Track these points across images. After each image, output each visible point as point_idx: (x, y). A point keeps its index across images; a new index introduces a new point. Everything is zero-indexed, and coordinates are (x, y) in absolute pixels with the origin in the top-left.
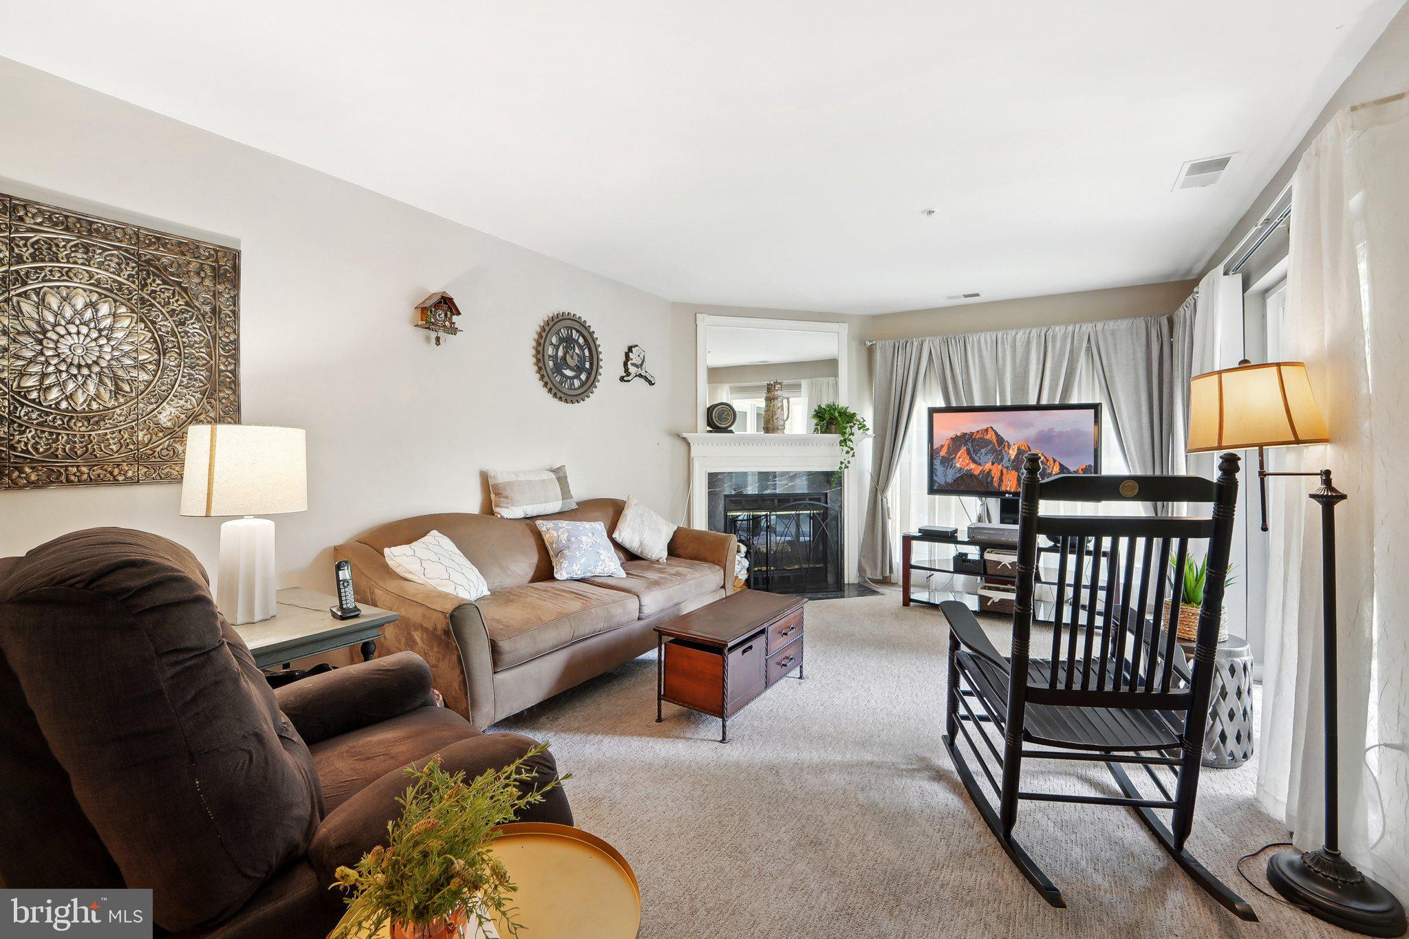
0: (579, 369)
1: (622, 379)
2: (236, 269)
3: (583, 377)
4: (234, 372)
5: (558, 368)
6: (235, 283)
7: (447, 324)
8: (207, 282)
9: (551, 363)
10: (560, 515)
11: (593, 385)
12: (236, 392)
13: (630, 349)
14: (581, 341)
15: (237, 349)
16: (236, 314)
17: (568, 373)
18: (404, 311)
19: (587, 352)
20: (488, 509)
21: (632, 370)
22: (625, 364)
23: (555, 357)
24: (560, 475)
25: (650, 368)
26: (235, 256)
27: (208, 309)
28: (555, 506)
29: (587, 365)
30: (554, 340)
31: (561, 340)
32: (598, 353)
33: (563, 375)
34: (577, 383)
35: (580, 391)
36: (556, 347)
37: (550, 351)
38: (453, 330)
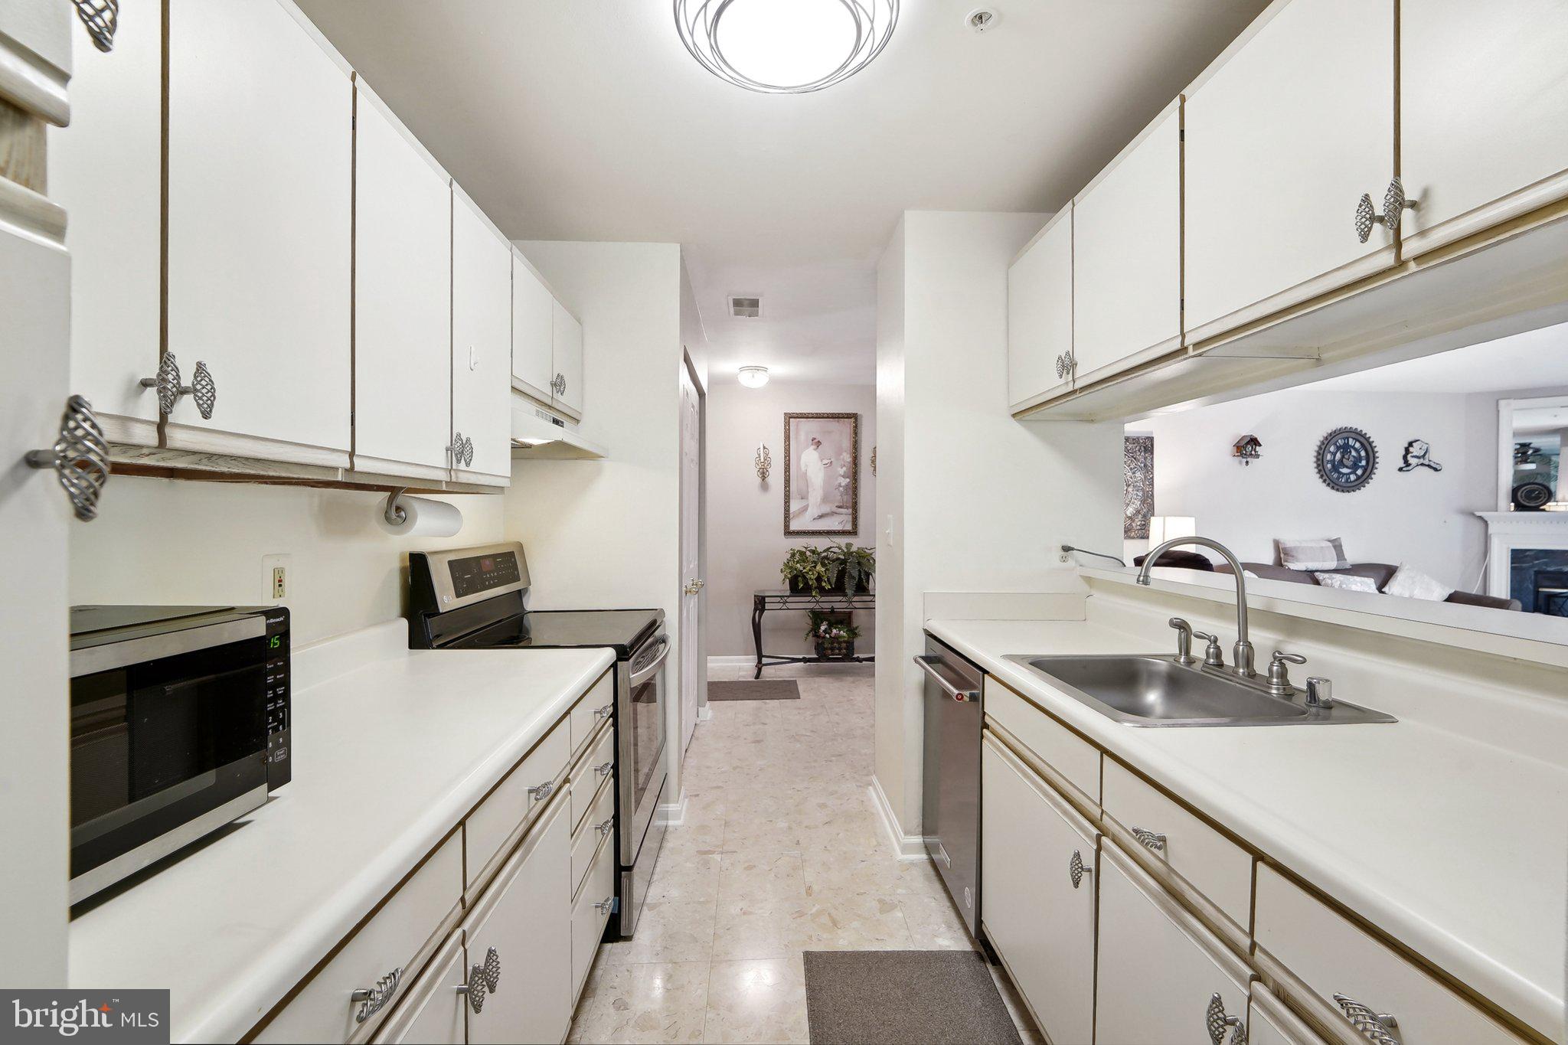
0: (1355, 466)
1: (1401, 469)
2: (1152, 445)
3: (1359, 472)
4: (1152, 491)
5: (1335, 468)
6: (1152, 453)
7: (1253, 452)
8: (1142, 454)
9: (1329, 466)
10: (1336, 571)
11: (1369, 477)
12: (1153, 500)
13: (1411, 444)
14: (1358, 445)
15: (1153, 481)
16: (1152, 465)
17: (1345, 470)
18: (1228, 447)
19: (1363, 453)
20: (1279, 563)
21: (1413, 461)
22: (1405, 458)
23: (1333, 462)
24: (1337, 546)
25: (1434, 457)
26: (1151, 439)
27: (1143, 465)
28: (1333, 565)
29: (1364, 463)
30: (1332, 449)
31: (1338, 448)
32: (1374, 453)
33: (1340, 473)
34: (1353, 477)
35: (1356, 483)
36: (1334, 454)
37: (1329, 457)
38: (1257, 456)
